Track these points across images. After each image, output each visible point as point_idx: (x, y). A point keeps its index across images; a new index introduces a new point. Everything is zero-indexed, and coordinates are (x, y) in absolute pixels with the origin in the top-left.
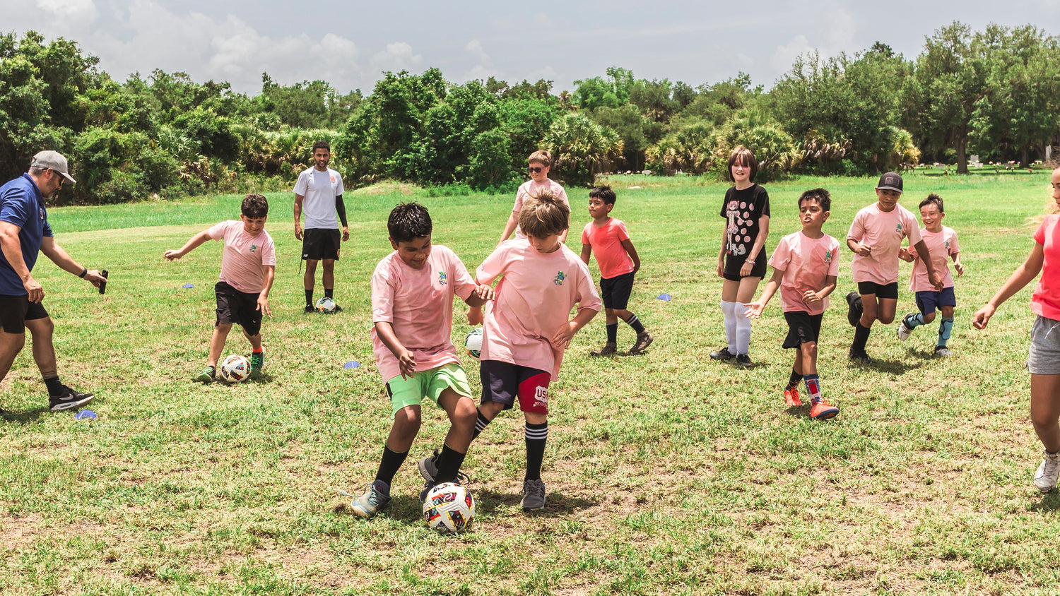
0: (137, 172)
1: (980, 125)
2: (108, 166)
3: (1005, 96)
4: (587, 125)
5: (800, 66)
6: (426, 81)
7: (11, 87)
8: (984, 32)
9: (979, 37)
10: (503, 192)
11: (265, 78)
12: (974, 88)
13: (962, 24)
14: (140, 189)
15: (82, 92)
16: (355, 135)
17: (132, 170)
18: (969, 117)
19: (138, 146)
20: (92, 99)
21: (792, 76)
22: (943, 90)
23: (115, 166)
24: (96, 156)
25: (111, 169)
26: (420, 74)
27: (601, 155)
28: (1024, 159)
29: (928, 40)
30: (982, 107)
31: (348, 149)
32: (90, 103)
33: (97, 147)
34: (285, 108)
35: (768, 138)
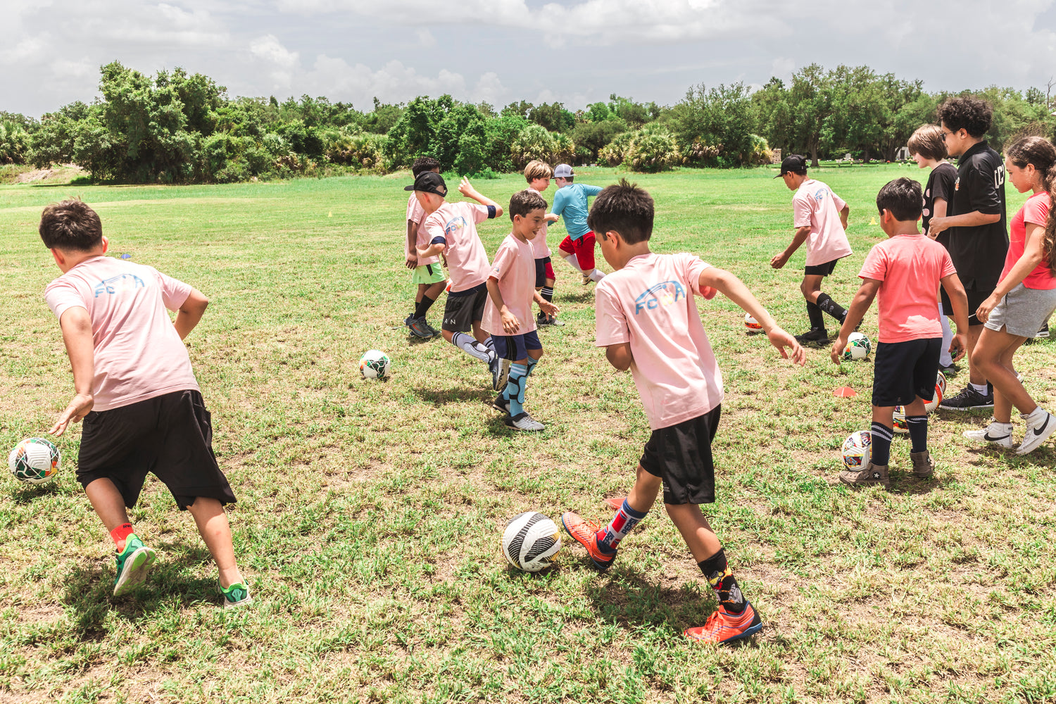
0: (244, 163)
1: (826, 133)
2: (225, 158)
3: (845, 114)
4: (543, 133)
5: (691, 94)
6: (440, 103)
7: (160, 106)
8: (835, 71)
9: (831, 74)
10: (476, 177)
11: (376, 100)
12: (824, 110)
13: (817, 65)
14: (244, 174)
15: (213, 110)
16: (393, 139)
17: (241, 161)
18: (820, 128)
19: (246, 145)
20: (220, 114)
21: (686, 100)
22: (804, 110)
23: (231, 158)
24: (216, 151)
25: (227, 160)
26: (437, 99)
27: (551, 153)
28: (866, 156)
29: (794, 76)
30: (829, 121)
31: (389, 150)
32: (219, 117)
33: (218, 145)
34: (384, 120)
35: (658, 142)
